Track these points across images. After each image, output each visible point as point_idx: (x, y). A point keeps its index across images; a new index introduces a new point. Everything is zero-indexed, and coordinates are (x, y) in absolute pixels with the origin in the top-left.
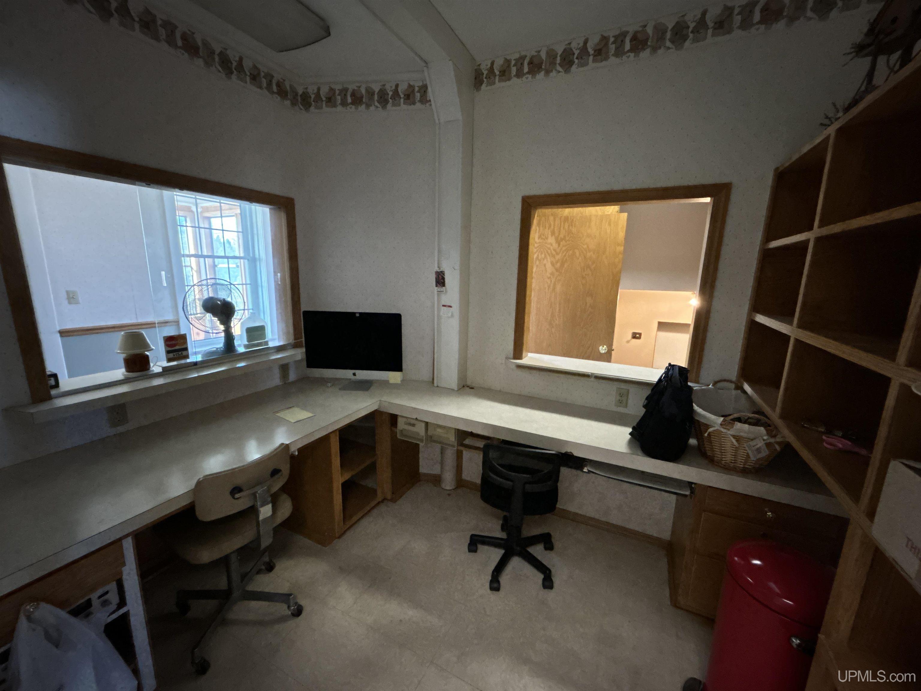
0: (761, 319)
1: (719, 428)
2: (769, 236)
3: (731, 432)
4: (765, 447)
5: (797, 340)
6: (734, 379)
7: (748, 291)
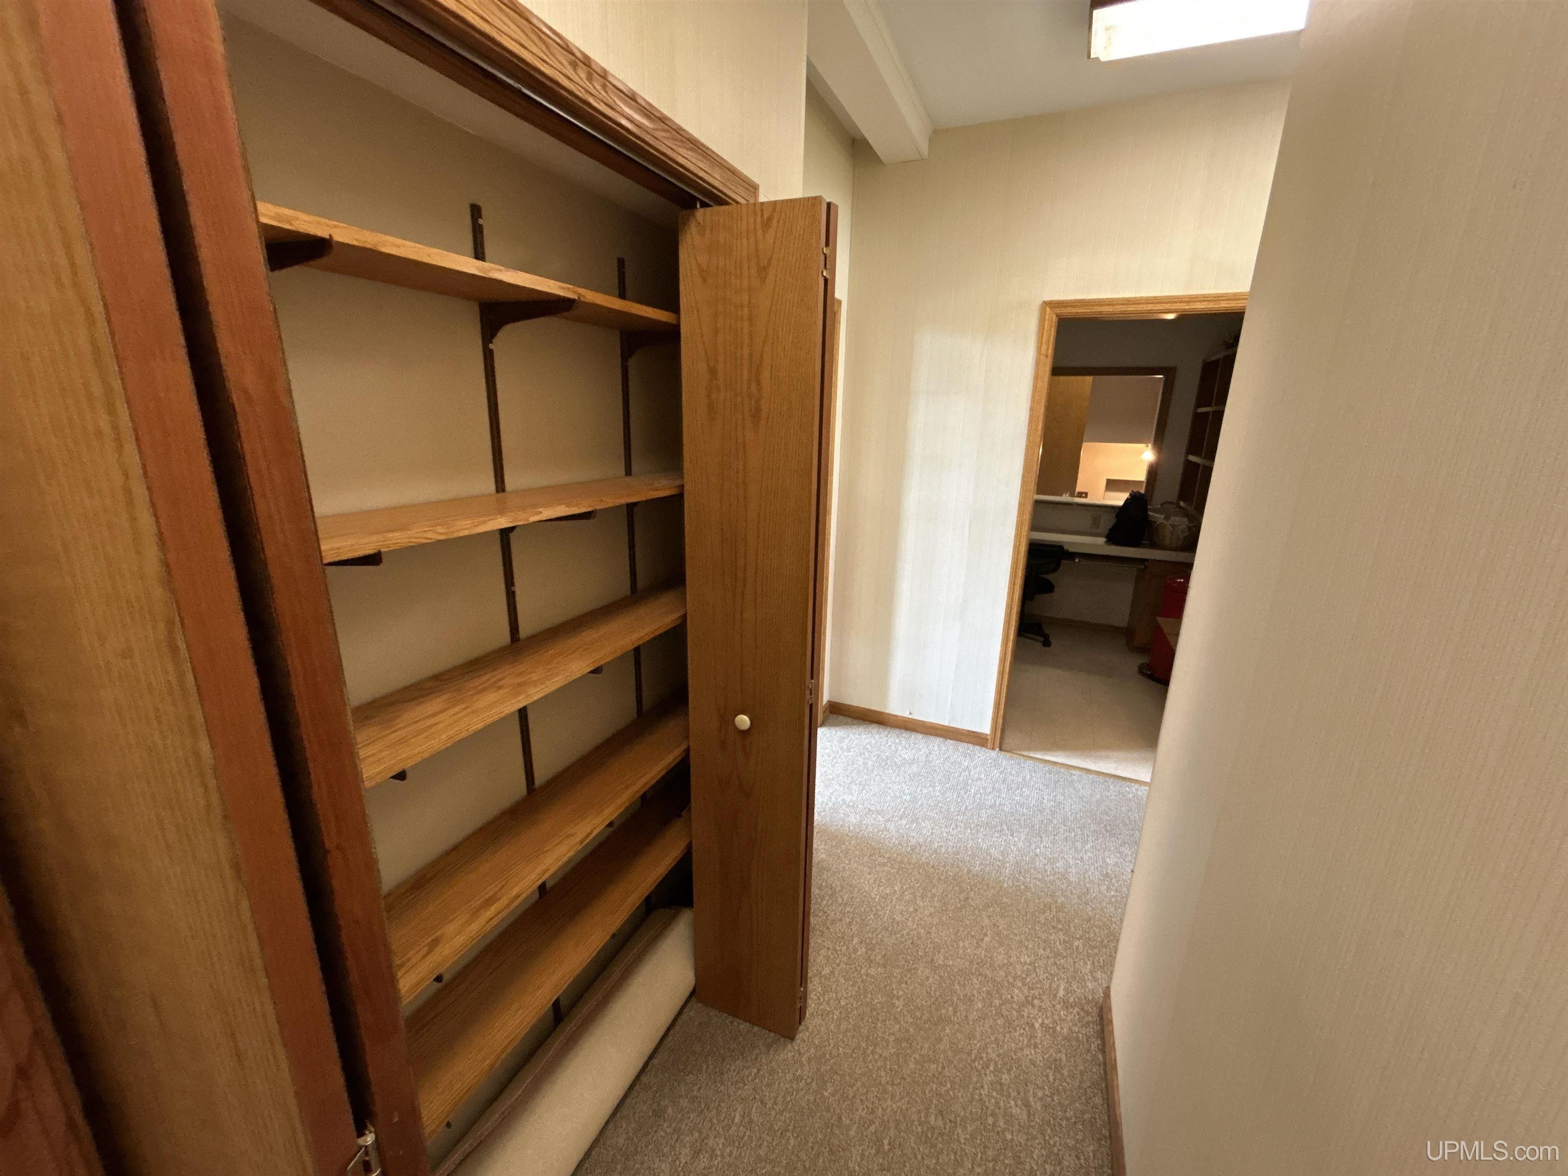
0: (1192, 458)
1: (1163, 521)
2: (1198, 405)
3: (1170, 522)
4: (1187, 529)
5: (1203, 465)
6: (1175, 501)
7: (1185, 442)
